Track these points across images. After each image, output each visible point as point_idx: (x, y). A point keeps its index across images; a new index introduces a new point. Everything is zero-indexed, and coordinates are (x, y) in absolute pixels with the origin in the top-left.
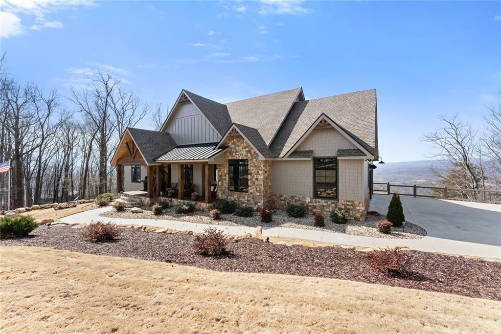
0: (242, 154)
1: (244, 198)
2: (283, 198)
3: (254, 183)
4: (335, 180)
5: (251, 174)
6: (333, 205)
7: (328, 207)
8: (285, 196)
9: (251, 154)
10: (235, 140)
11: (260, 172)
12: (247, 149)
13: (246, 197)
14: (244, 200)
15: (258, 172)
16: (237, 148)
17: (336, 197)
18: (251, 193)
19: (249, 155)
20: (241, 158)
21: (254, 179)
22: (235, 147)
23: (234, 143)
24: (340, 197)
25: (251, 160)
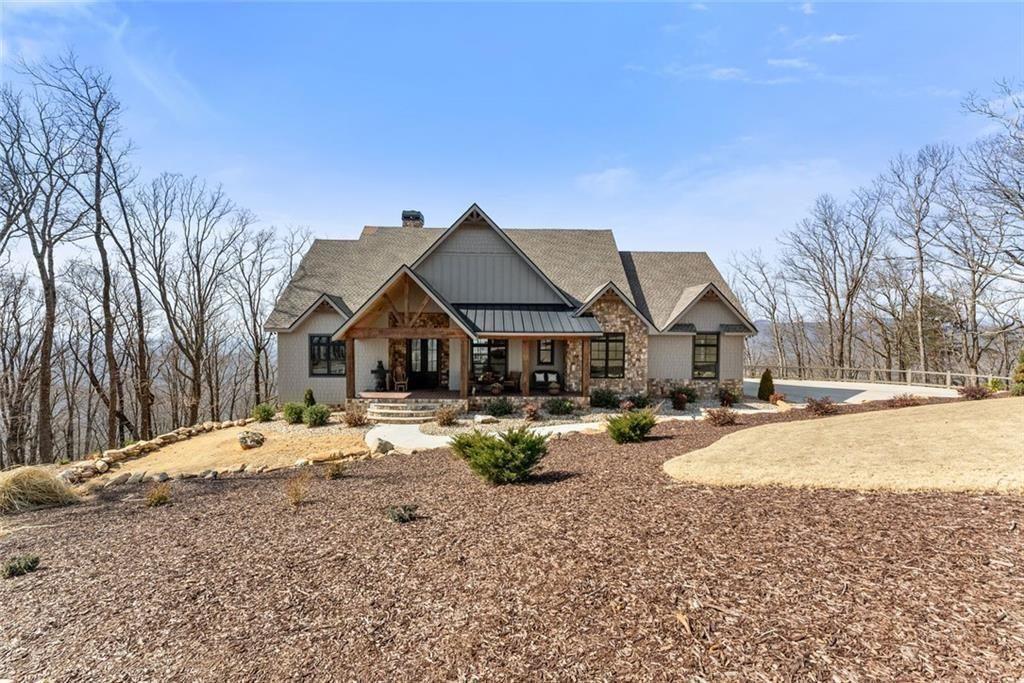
0: (615, 326)
1: (617, 385)
2: (654, 383)
3: (634, 365)
4: (715, 360)
5: (629, 353)
6: (714, 386)
7: (708, 388)
8: (657, 380)
9: (630, 326)
10: (603, 305)
11: (644, 350)
12: (624, 319)
13: (621, 385)
14: (617, 388)
15: (640, 350)
16: (606, 316)
17: (716, 377)
18: (629, 379)
19: (627, 327)
20: (612, 331)
21: (634, 360)
22: (603, 316)
23: (601, 309)
24: (721, 377)
25: (630, 334)
